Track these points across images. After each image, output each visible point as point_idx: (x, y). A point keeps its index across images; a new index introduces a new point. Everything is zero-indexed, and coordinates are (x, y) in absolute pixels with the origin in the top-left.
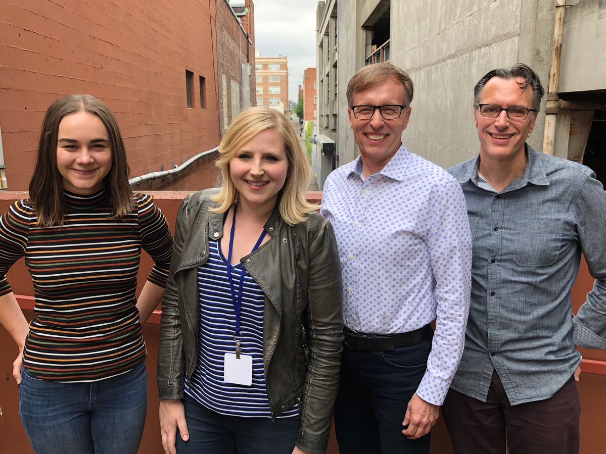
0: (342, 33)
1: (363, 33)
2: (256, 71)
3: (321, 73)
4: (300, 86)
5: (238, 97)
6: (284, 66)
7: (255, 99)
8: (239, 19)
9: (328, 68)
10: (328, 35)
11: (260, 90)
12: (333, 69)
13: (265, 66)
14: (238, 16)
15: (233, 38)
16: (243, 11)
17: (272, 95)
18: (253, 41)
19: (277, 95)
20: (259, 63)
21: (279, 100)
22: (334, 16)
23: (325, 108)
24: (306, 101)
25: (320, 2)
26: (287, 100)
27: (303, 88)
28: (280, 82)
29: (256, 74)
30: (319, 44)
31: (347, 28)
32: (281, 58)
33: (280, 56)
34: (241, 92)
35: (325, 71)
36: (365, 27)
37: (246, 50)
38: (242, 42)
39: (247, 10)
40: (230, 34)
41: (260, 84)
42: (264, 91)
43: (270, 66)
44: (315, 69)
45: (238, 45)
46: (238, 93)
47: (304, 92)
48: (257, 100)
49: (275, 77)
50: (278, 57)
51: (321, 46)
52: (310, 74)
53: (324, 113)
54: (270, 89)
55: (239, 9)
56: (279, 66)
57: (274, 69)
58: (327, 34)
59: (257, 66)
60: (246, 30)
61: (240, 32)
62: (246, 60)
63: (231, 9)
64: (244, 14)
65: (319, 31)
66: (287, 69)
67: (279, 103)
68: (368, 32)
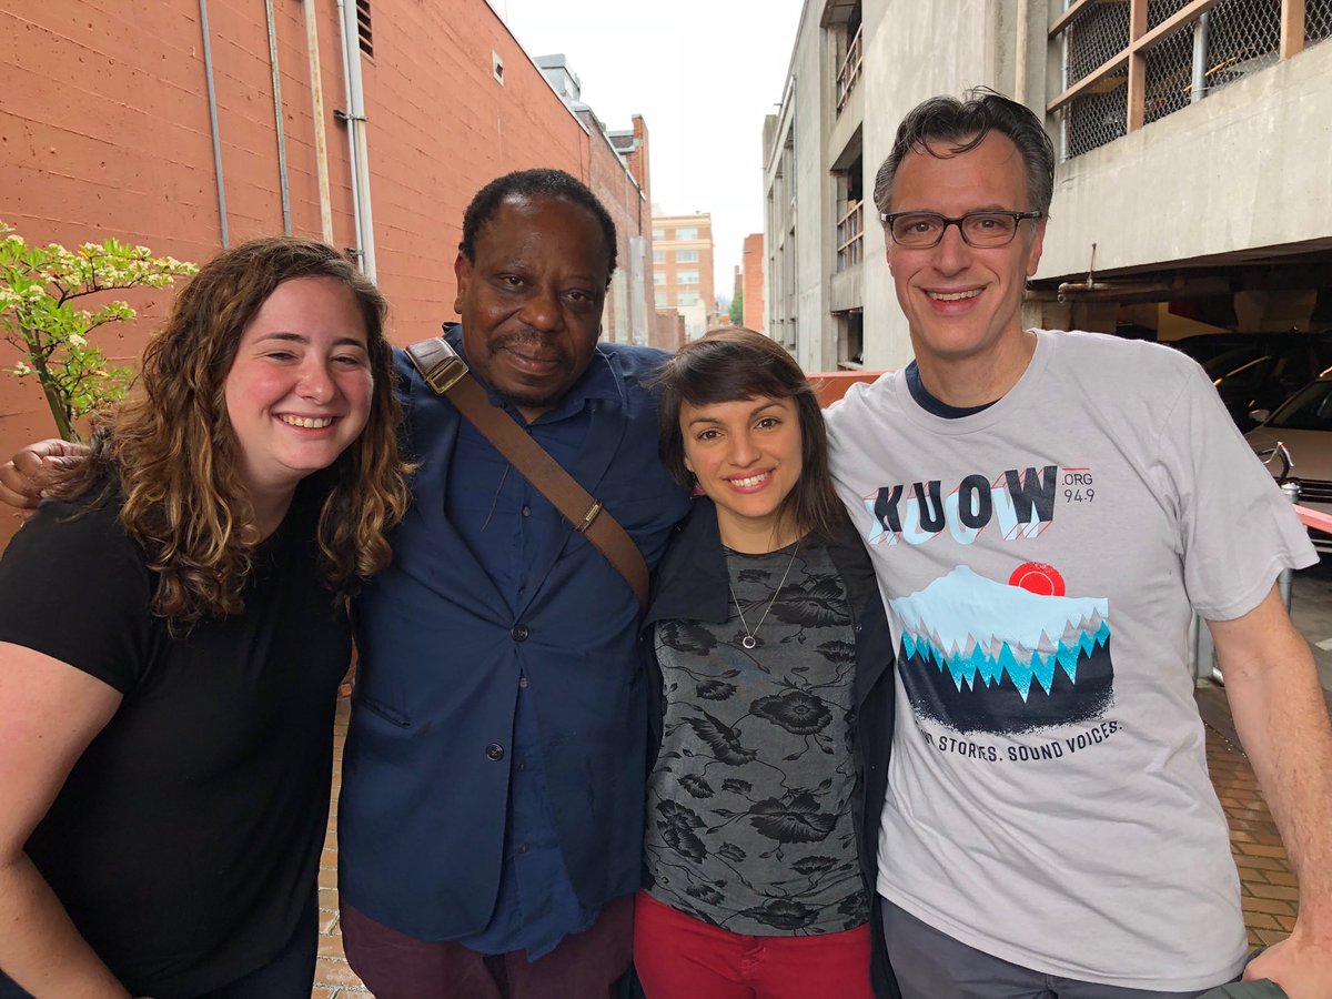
0: (802, 178)
1: (832, 182)
2: (654, 243)
3: (771, 245)
4: (737, 268)
5: (625, 293)
6: (705, 232)
7: (653, 296)
8: (623, 160)
9: (781, 239)
10: (781, 177)
11: (660, 278)
12: (790, 237)
13: (670, 234)
14: (622, 154)
15: (615, 197)
16: (631, 143)
17: (683, 287)
18: (648, 195)
19: (692, 287)
20: (659, 227)
21: (697, 295)
22: (789, 146)
23: (778, 309)
24: (748, 295)
25: (768, 116)
26: (712, 296)
27: (741, 268)
28: (697, 261)
29: (654, 248)
30: (767, 195)
31: (809, 171)
32: (700, 217)
33: (698, 212)
34: (629, 286)
35: (778, 241)
36: (836, 171)
37: (637, 211)
38: (631, 201)
39: (636, 141)
40: (610, 189)
41: (660, 267)
42: (669, 279)
43: (678, 232)
44: (761, 235)
45: (624, 206)
46: (625, 287)
47: (744, 278)
48: (656, 298)
49: (688, 254)
50: (695, 214)
51: (771, 196)
52: (753, 244)
53: (777, 317)
54: (679, 275)
55: (622, 140)
56: (695, 231)
57: (687, 237)
58: (779, 176)
59: (655, 233)
60: (637, 180)
61: (627, 185)
62: (637, 231)
63: (607, 142)
64: (632, 148)
65: (767, 169)
66: (710, 237)
67: (696, 300)
68: (841, 179)
